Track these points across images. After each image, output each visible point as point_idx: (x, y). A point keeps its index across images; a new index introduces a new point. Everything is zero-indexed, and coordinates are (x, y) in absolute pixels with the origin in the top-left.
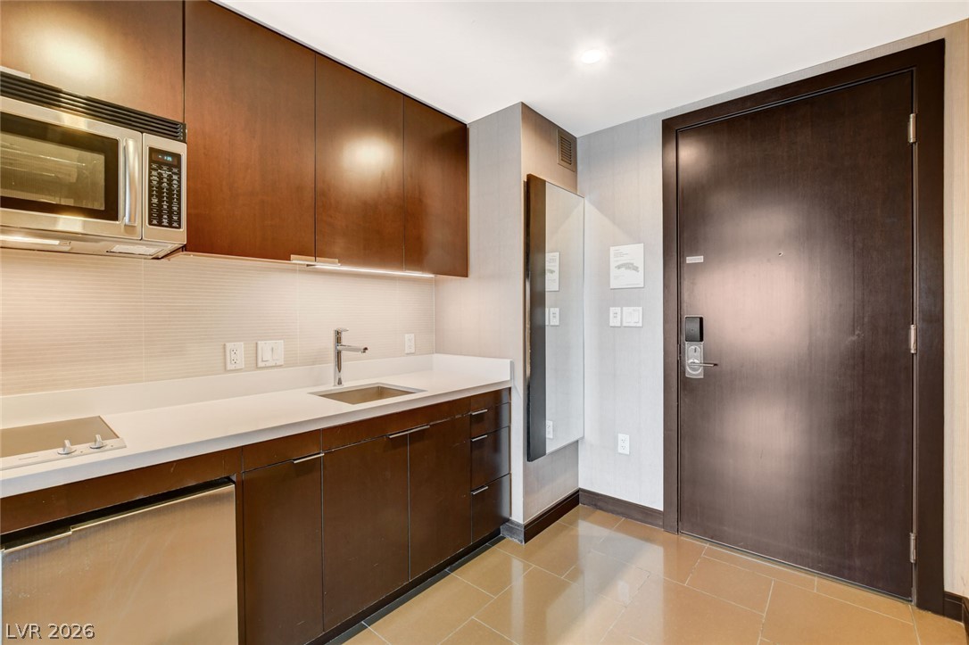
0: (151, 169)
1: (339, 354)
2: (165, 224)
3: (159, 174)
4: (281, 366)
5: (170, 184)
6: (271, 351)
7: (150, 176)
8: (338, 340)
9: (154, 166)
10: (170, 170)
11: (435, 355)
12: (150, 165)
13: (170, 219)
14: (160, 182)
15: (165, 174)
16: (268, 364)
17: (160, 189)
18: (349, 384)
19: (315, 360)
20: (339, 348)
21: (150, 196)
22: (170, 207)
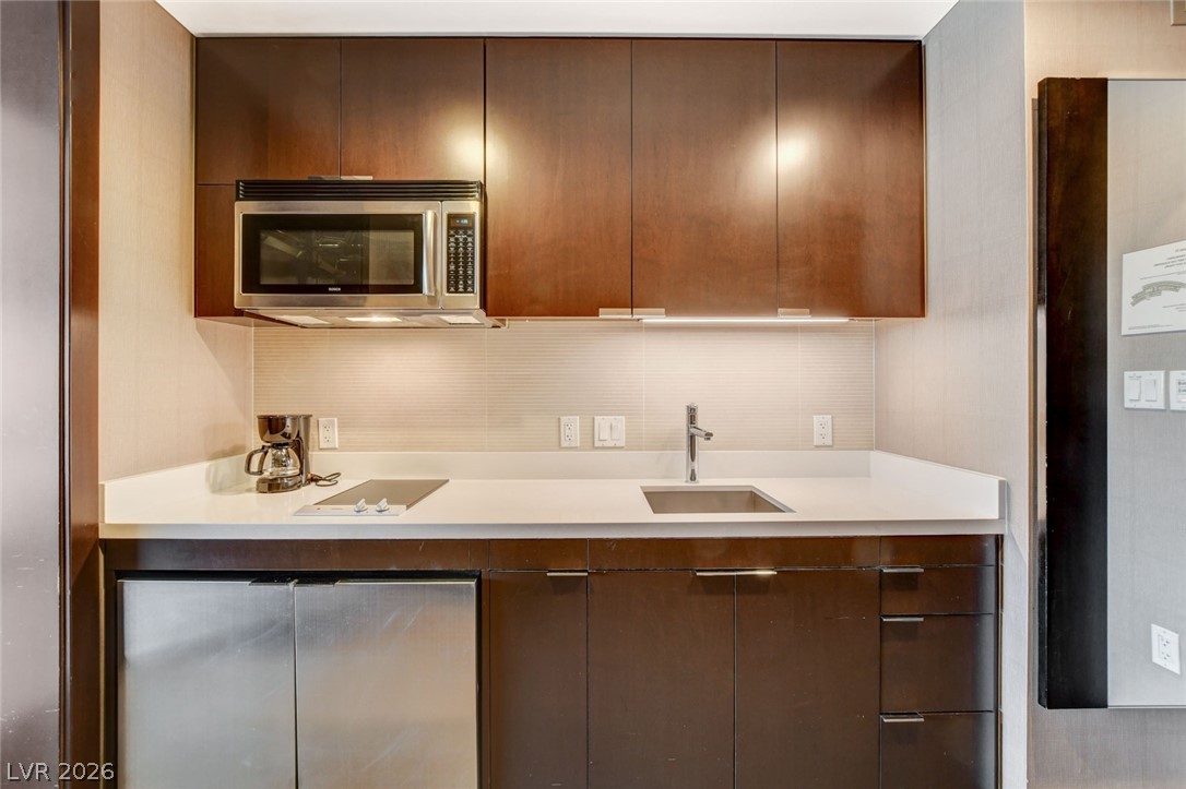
0: (449, 236)
1: (692, 438)
2: (461, 290)
3: (456, 239)
4: (621, 448)
5: (465, 248)
6: (610, 428)
7: (448, 243)
8: (692, 419)
9: (452, 232)
10: (465, 233)
11: (876, 455)
12: (448, 232)
13: (465, 283)
14: (457, 248)
15: (461, 238)
16: (606, 444)
17: (457, 254)
18: (705, 482)
19: (666, 444)
20: (693, 430)
21: (449, 263)
22: (465, 272)
